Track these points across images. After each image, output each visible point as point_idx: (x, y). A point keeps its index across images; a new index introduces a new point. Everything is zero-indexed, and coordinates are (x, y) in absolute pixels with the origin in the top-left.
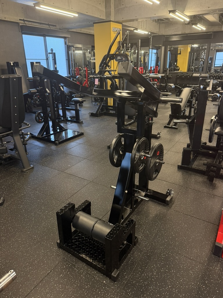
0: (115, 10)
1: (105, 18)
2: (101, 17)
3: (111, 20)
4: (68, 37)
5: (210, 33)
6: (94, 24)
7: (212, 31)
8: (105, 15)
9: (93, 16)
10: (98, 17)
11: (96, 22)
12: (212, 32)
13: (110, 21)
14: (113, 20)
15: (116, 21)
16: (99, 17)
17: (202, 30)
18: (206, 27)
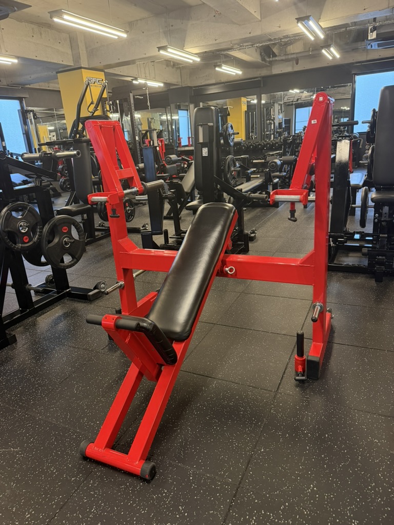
0: (87, 51)
1: (73, 65)
2: (65, 63)
3: (82, 66)
4: (24, 98)
5: (257, 79)
6: (58, 74)
7: (259, 75)
8: (72, 59)
9: (49, 61)
10: (59, 62)
11: (60, 70)
12: (260, 77)
13: (81, 68)
14: (87, 67)
15: (90, 67)
16: (61, 63)
17: (237, 74)
18: (241, 70)
